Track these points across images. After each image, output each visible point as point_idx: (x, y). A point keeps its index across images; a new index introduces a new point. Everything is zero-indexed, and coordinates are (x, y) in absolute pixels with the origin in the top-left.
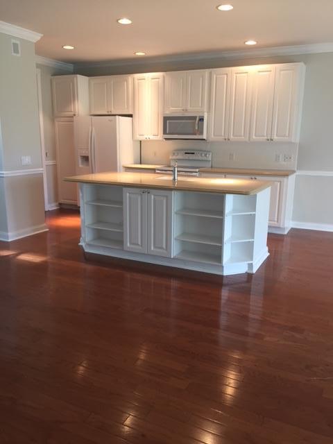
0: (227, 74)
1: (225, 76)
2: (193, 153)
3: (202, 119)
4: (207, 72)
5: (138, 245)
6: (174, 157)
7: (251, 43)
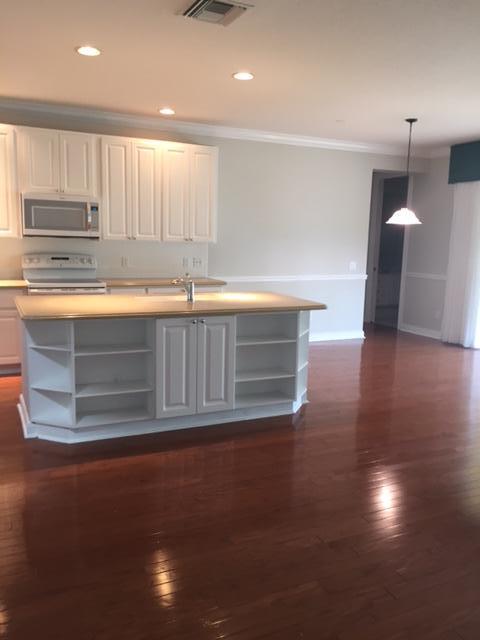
0: (125, 147)
1: (123, 149)
2: (68, 259)
3: (95, 208)
4: (93, 138)
5: (181, 404)
6: (33, 265)
7: (167, 111)
